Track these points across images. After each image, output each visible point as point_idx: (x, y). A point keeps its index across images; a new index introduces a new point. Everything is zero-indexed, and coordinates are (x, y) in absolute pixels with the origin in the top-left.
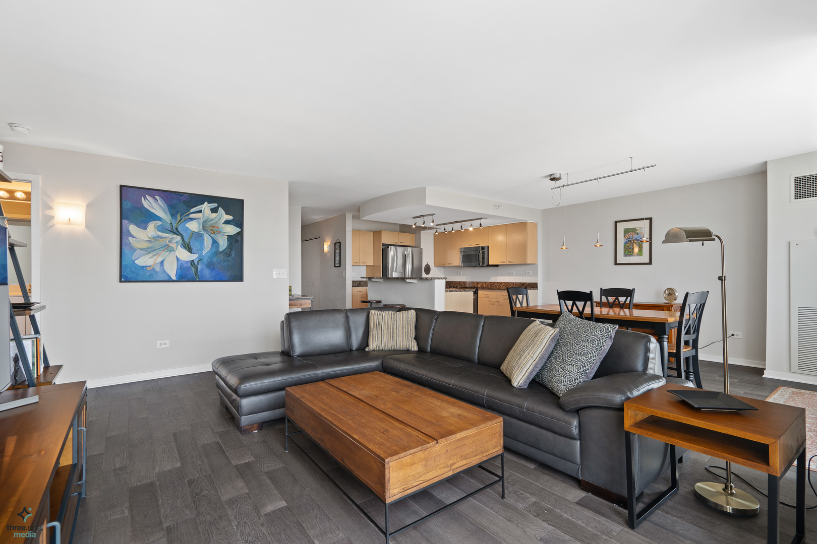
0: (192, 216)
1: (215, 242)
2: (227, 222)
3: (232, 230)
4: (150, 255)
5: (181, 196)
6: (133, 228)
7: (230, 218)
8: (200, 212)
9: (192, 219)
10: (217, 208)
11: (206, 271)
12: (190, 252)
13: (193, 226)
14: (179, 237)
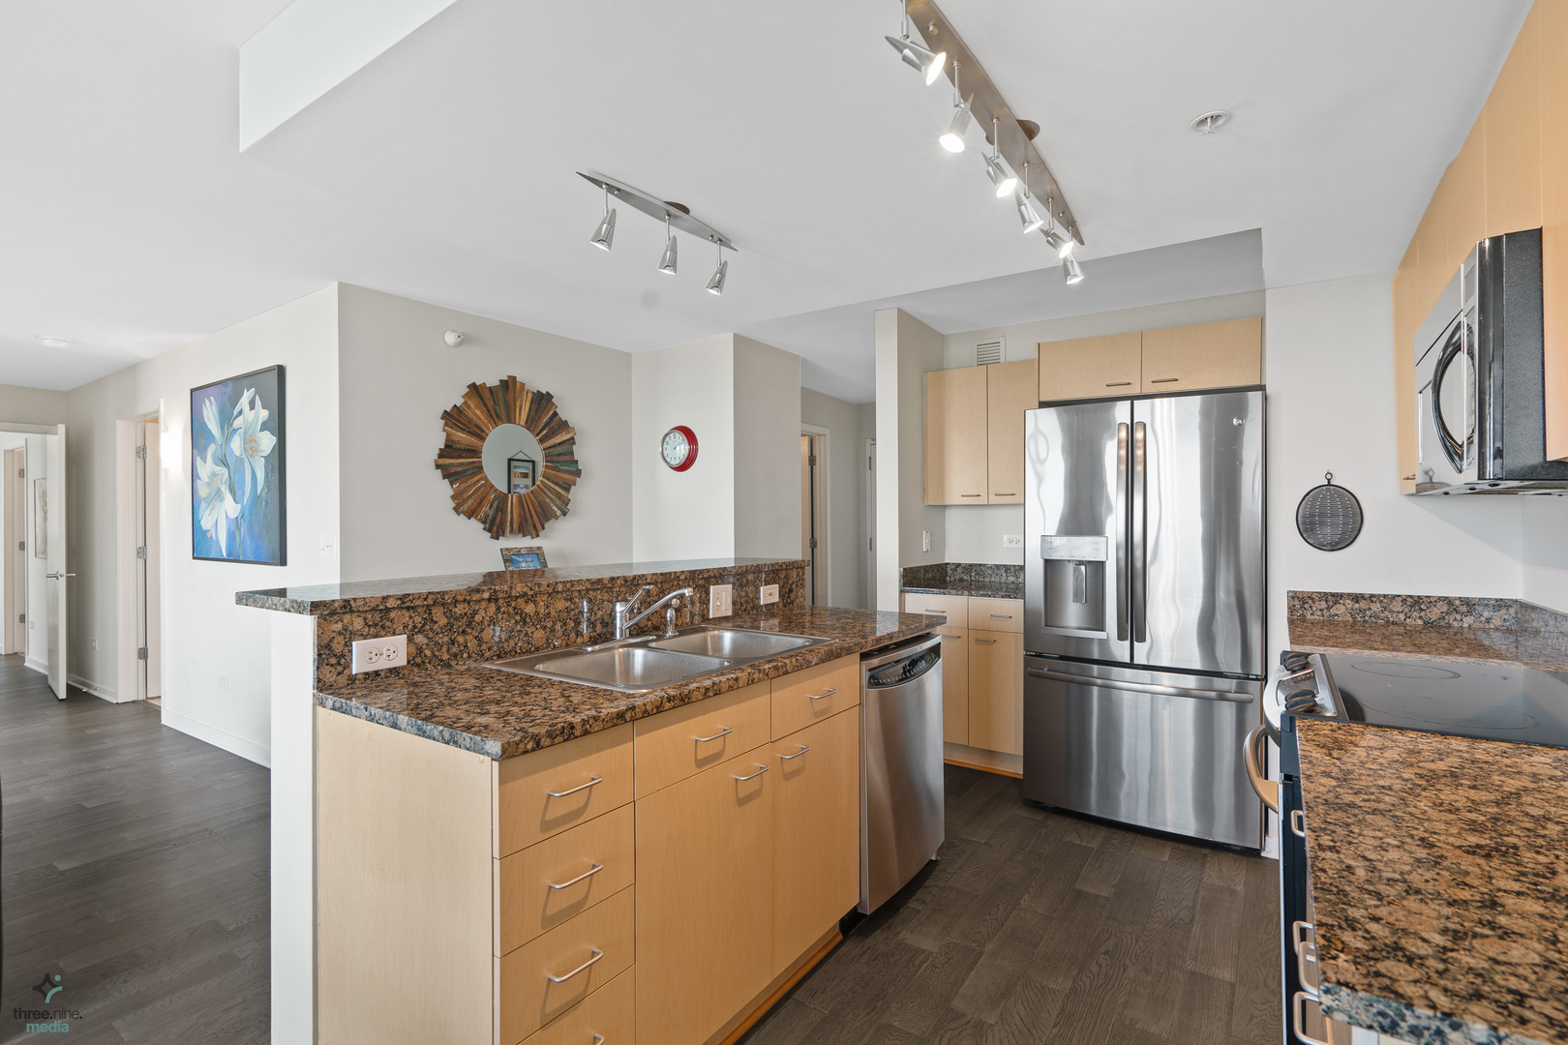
0: (235, 424)
1: (253, 474)
2: (265, 426)
3: (271, 441)
4: (208, 511)
5: (227, 386)
6: (199, 461)
7: (270, 415)
9: (235, 430)
10: (254, 397)
11: (248, 541)
12: (235, 500)
13: (236, 445)
14: (226, 470)
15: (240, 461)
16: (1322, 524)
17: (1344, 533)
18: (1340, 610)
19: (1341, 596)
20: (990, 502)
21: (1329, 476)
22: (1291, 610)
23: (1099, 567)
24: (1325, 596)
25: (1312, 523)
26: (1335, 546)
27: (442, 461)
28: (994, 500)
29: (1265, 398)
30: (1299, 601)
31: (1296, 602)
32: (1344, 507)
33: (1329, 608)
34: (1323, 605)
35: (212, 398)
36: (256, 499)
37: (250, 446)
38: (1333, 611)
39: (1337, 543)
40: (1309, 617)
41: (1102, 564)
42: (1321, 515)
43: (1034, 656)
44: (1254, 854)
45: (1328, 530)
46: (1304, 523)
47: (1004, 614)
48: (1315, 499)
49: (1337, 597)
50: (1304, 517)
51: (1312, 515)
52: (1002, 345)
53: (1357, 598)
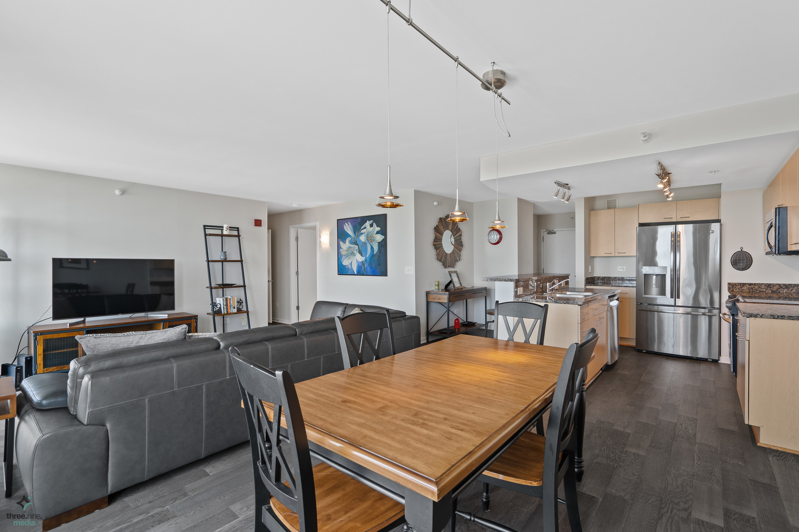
0: (362, 231)
1: (372, 248)
2: (378, 233)
3: (379, 238)
4: (347, 259)
5: (358, 219)
6: (341, 243)
7: (379, 229)
8: (365, 228)
9: (362, 234)
10: (373, 223)
11: (369, 268)
12: (361, 256)
13: (363, 238)
14: (357, 246)
15: (365, 244)
16: (739, 262)
17: (746, 265)
18: (745, 288)
19: (745, 284)
20: (616, 255)
21: (742, 248)
22: (729, 288)
23: (663, 276)
24: (740, 284)
25: (736, 262)
26: (743, 269)
27: (435, 243)
28: (617, 255)
29: (721, 225)
30: (732, 286)
31: (731, 286)
32: (747, 258)
33: (741, 288)
34: (740, 287)
35: (349, 223)
36: (373, 256)
37: (370, 238)
38: (742, 288)
39: (744, 268)
40: (735, 290)
41: (665, 275)
42: (739, 260)
43: (639, 304)
44: (716, 362)
45: (741, 264)
46: (733, 262)
47: (625, 292)
48: (737, 255)
49: (744, 284)
50: (733, 260)
51: (736, 260)
52: (617, 201)
53: (750, 284)
